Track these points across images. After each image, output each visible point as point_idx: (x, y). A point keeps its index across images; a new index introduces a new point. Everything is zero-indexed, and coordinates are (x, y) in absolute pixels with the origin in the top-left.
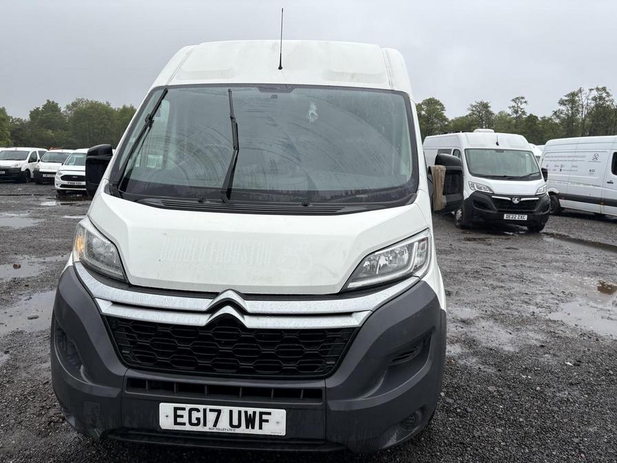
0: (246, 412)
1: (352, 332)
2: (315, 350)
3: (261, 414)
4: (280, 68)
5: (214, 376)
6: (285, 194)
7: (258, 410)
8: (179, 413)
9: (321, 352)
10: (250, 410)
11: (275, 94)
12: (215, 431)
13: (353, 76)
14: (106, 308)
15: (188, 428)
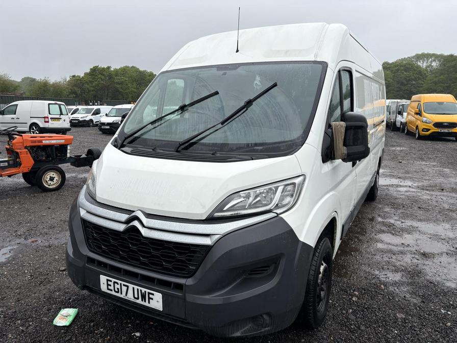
0: (141, 290)
1: (207, 249)
2: (183, 258)
3: (149, 293)
4: (237, 51)
5: (127, 264)
6: (207, 146)
7: (148, 291)
8: (109, 283)
9: (187, 259)
10: (144, 290)
11: (225, 72)
12: (126, 298)
13: (287, 52)
14: (83, 213)
15: (113, 293)
